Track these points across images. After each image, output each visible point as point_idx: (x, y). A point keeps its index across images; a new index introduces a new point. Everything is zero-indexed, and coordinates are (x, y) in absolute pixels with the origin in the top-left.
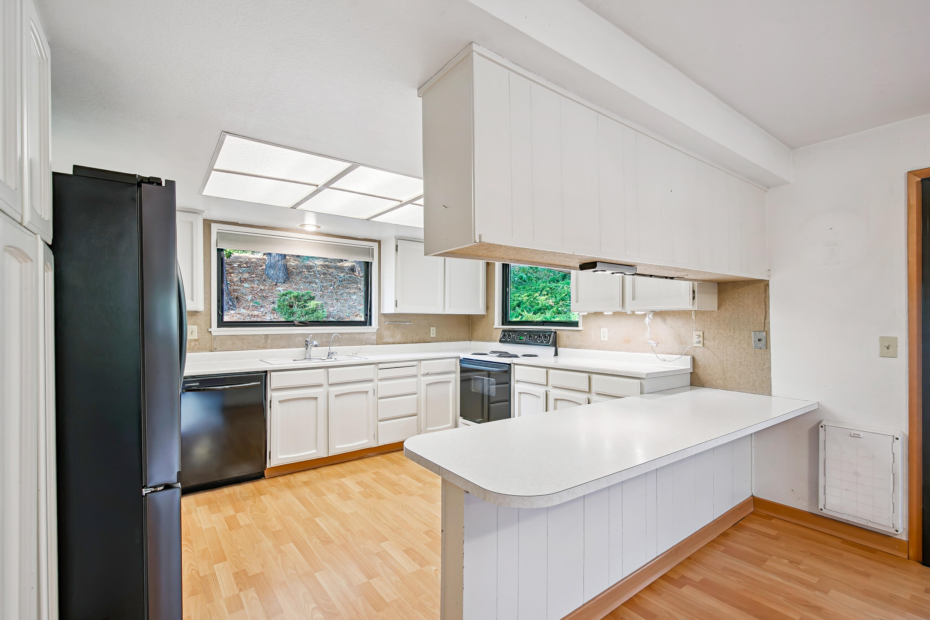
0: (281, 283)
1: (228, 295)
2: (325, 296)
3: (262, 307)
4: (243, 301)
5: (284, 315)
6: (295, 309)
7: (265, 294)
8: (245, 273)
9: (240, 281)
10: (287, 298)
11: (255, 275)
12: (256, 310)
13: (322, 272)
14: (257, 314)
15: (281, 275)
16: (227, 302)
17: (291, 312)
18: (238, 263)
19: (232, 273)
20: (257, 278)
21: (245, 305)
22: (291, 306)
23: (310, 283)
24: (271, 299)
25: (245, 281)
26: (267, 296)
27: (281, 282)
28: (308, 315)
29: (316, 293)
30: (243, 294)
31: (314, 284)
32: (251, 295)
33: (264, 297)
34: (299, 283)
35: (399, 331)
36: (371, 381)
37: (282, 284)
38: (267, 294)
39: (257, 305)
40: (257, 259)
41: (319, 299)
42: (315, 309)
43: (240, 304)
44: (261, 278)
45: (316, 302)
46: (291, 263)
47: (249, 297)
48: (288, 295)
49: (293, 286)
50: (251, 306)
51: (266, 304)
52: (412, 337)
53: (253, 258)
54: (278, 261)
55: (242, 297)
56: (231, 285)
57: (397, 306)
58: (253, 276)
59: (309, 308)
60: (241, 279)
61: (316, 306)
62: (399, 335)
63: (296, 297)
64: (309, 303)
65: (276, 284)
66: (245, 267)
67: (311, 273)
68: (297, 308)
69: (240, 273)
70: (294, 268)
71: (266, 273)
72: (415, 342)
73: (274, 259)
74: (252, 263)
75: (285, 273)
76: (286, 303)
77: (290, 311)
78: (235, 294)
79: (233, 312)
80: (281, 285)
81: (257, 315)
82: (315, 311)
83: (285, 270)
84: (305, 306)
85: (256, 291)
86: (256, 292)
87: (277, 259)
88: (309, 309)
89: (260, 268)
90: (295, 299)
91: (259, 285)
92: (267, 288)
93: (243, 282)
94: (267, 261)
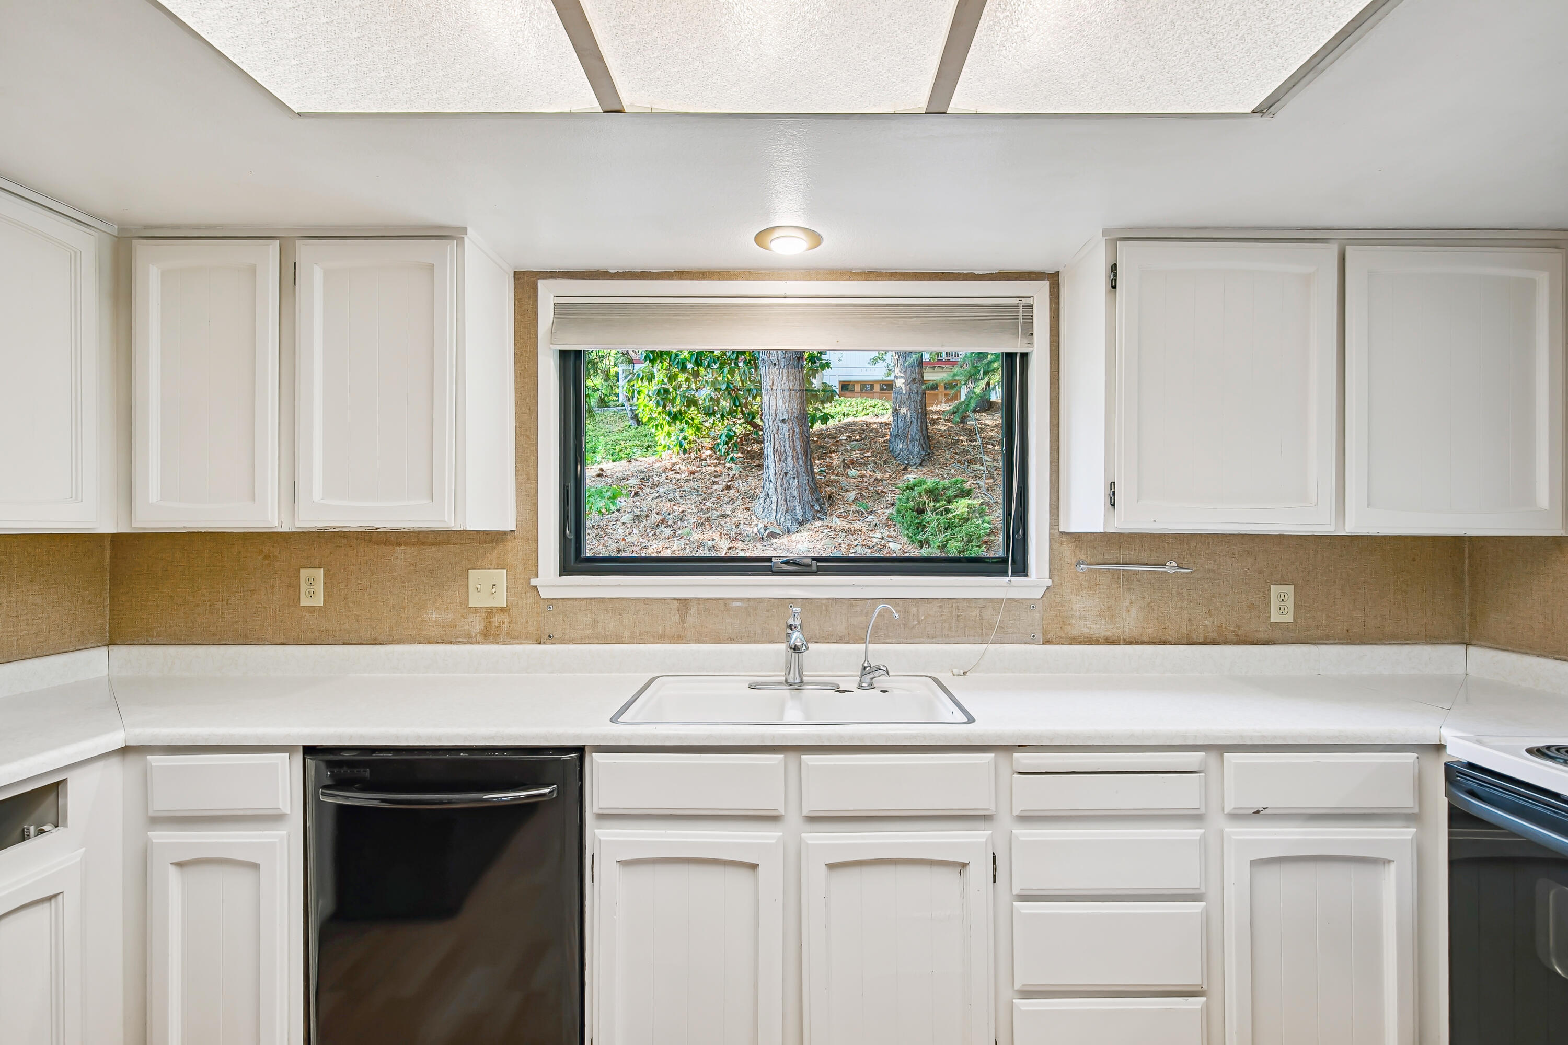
0: (915, 467)
1: (814, 493)
2: (998, 489)
3: (870, 513)
4: (840, 503)
5: (907, 529)
6: (929, 516)
7: (880, 488)
8: (854, 451)
9: (843, 466)
10: (915, 493)
11: (871, 452)
12: (859, 520)
13: (998, 440)
14: (859, 527)
15: (916, 450)
16: (811, 505)
17: (920, 524)
18: (847, 434)
19: (834, 452)
20: (873, 458)
21: (842, 511)
22: (921, 511)
23: (970, 462)
24: (889, 498)
25: (851, 466)
26: (884, 492)
27: (915, 464)
28: (952, 529)
29: (978, 482)
30: (842, 489)
31: (979, 465)
32: (855, 491)
33: (879, 494)
34: (949, 465)
35: (1133, 597)
36: (985, 818)
37: (917, 467)
38: (885, 487)
39: (862, 510)
40: (882, 423)
41: (983, 496)
42: (965, 515)
43: (833, 509)
44: (880, 458)
45: (970, 502)
46: (939, 427)
47: (852, 496)
48: (916, 488)
49: (937, 471)
50: (851, 512)
51: (879, 508)
52: (1189, 620)
53: (875, 423)
54: (911, 423)
55: (839, 495)
56: (827, 473)
57: (1113, 505)
58: (866, 455)
59: (954, 514)
60: (846, 462)
61: (967, 510)
62: (1134, 612)
63: (930, 492)
64: (955, 503)
65: (905, 469)
66: (857, 440)
67: (974, 443)
68: (932, 514)
69: (847, 451)
70: (942, 436)
71: (891, 449)
72: (1202, 640)
73: (903, 419)
74: (871, 431)
75: (924, 446)
76: (911, 504)
77: (916, 521)
78: (828, 489)
79: (818, 524)
80: (915, 470)
81: (859, 530)
82: (967, 520)
83: (924, 439)
84: (947, 511)
85: (866, 482)
86: (866, 484)
87: (908, 420)
88: (955, 517)
89: (881, 440)
90: (929, 497)
91: (874, 472)
92: (887, 475)
93: (849, 467)
94: (893, 424)
